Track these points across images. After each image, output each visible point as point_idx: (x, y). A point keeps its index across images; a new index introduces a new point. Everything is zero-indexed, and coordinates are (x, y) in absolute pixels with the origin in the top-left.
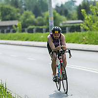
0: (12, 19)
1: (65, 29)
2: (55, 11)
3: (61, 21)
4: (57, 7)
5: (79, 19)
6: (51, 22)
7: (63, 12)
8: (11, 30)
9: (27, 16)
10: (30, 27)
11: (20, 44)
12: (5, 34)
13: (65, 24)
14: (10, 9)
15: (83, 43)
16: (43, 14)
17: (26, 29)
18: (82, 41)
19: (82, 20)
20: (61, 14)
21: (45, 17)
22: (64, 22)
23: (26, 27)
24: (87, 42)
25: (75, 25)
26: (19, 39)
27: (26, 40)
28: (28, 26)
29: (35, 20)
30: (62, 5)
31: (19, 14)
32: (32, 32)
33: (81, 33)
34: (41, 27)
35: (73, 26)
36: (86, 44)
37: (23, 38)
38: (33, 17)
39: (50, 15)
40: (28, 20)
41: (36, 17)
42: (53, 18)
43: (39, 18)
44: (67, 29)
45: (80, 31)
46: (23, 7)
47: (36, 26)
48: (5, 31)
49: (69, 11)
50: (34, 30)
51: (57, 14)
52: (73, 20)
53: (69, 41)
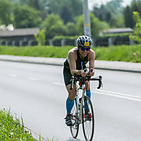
0: (30, 26)
1: (107, 41)
2: (93, 15)
3: (101, 29)
4: (95, 8)
5: (127, 27)
6: (87, 30)
7: (104, 17)
8: (30, 42)
9: (52, 22)
10: (57, 37)
11: (41, 62)
12: (21, 48)
13: (107, 33)
14: (29, 12)
15: (134, 60)
16: (75, 18)
17: (51, 41)
18: (132, 59)
19: (132, 28)
20: (101, 19)
21: (78, 24)
22: (105, 31)
23: (51, 38)
24: (139, 60)
25: (121, 35)
26: (41, 54)
27: (51, 57)
28: (54, 36)
29: (64, 27)
30: (102, 6)
31: (40, 19)
32: (60, 45)
33: (130, 47)
34: (72, 38)
35: (118, 37)
36: (137, 62)
37: (47, 53)
38: (60, 23)
39: (86, 20)
40: (53, 27)
41: (65, 23)
42: (89, 25)
43: (69, 24)
44: (110, 40)
45: (129, 44)
46: (47, 8)
47: (65, 35)
48: (21, 43)
49: (112, 14)
50: (63, 42)
51: (96, 20)
52: (118, 27)
53: (113, 57)
